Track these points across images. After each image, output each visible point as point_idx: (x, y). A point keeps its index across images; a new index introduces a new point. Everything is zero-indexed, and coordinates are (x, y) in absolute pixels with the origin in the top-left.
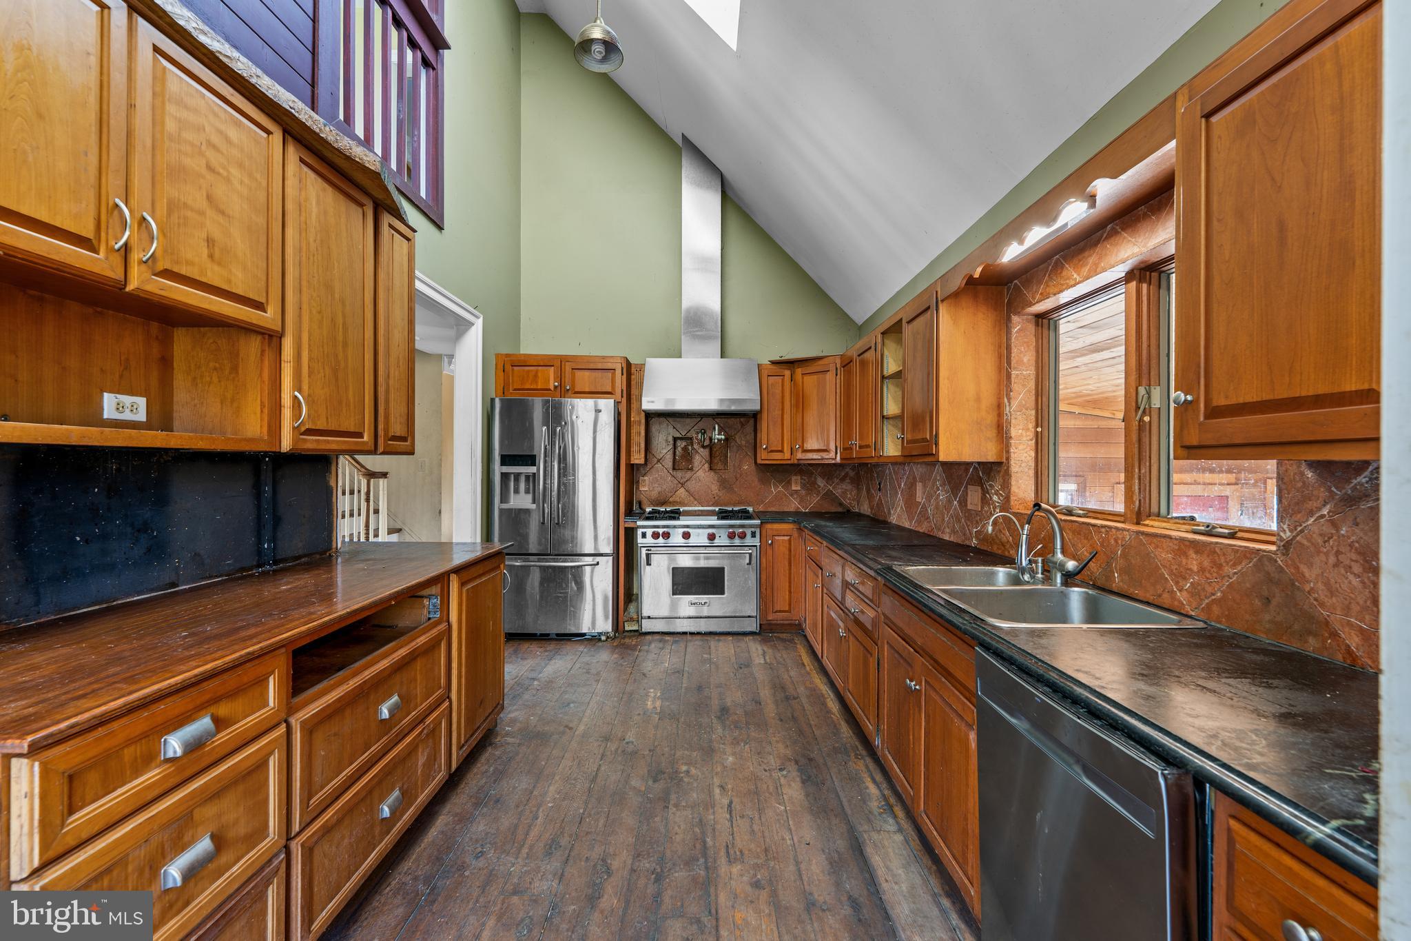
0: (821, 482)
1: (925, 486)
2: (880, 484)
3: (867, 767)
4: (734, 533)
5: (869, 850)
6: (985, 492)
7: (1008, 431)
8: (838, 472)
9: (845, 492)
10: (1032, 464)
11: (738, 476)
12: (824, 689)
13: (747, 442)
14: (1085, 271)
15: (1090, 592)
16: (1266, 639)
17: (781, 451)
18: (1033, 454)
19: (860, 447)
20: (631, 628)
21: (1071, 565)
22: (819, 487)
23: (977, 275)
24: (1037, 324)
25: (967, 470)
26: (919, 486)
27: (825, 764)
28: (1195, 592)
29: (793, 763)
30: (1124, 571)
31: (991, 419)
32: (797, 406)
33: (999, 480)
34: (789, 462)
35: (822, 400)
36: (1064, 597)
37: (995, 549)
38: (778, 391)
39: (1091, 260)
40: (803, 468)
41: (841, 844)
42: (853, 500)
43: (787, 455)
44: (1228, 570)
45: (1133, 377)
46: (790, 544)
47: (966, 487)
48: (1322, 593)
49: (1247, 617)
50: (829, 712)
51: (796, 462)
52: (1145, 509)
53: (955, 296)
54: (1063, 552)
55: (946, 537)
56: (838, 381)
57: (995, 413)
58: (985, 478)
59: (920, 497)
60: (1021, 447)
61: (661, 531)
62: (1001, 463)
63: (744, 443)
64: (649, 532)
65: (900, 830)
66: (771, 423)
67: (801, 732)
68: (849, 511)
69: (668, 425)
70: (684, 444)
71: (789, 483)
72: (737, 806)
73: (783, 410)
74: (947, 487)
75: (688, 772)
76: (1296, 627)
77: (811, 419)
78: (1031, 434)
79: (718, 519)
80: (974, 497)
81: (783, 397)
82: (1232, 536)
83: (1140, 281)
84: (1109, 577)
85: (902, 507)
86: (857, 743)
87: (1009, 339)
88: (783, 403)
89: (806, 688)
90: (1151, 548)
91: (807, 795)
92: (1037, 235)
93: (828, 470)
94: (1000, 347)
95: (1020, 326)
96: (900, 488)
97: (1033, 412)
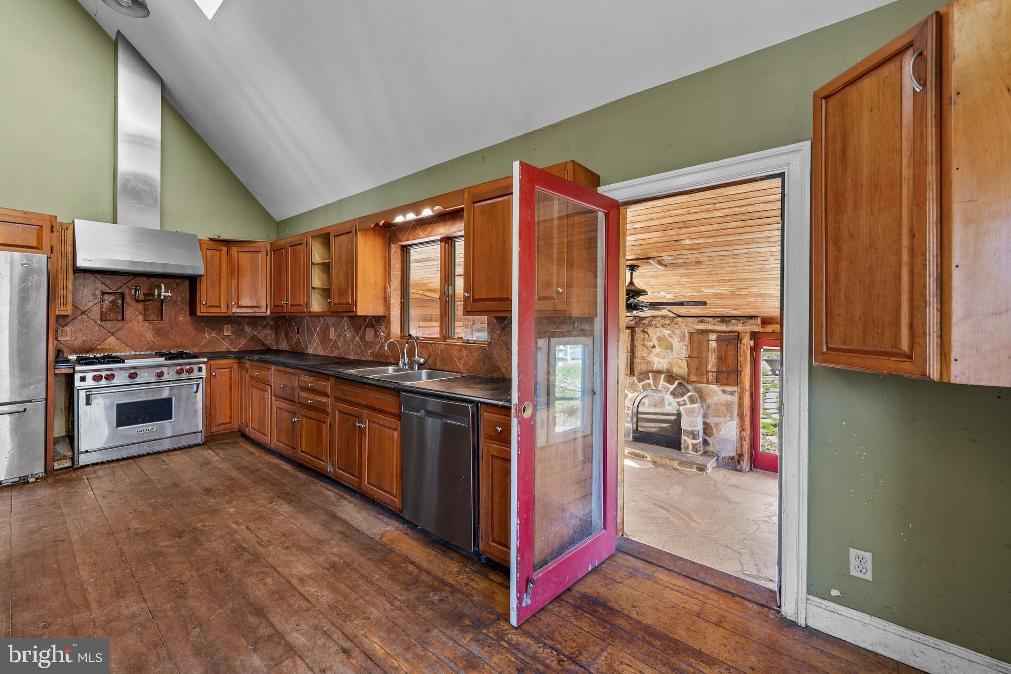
0: (248, 329)
1: (336, 330)
2: (298, 329)
3: (322, 486)
4: (182, 369)
5: (339, 514)
6: (376, 331)
7: (389, 301)
8: (261, 322)
9: (267, 336)
10: (400, 317)
11: (174, 325)
12: (276, 461)
13: (183, 298)
14: (426, 233)
15: (429, 371)
16: (484, 376)
17: (219, 307)
18: (400, 312)
19: (291, 306)
20: (61, 466)
21: (422, 360)
22: (246, 332)
23: (381, 224)
24: (402, 250)
25: (365, 320)
26: (332, 330)
27: (297, 492)
28: (465, 364)
29: (277, 498)
30: (442, 360)
31: (381, 294)
32: (232, 274)
33: (384, 325)
34: (225, 315)
35: (255, 272)
36: (420, 374)
37: (382, 360)
38: (216, 261)
39: (428, 230)
40: (233, 319)
41: (324, 517)
42: (273, 341)
43: (224, 310)
44: (475, 354)
45: (443, 282)
46: (231, 374)
47: (365, 329)
48: (497, 358)
49: (480, 369)
50: (285, 470)
51: (231, 314)
52: (447, 335)
53: (365, 230)
54: (418, 356)
55: (352, 358)
56: (268, 260)
57: (383, 291)
58: (376, 324)
59: (332, 335)
60: (395, 309)
61: (104, 374)
62: (386, 316)
63: (179, 299)
64: (90, 376)
65: (350, 502)
66: (209, 285)
67: (273, 484)
68: (269, 348)
69: (95, 281)
70: (112, 298)
71: (221, 330)
72: (251, 525)
73: (220, 275)
74: (352, 329)
75: (204, 525)
76: (492, 370)
77: (246, 283)
78: (399, 302)
79: (166, 359)
80: (369, 335)
81: (220, 266)
82: (474, 343)
83: (446, 243)
84: (435, 364)
85: (317, 343)
86: (311, 479)
87: (389, 255)
88: (220, 270)
89: (263, 464)
90: (450, 350)
91: (295, 507)
92: (411, 216)
93: (254, 321)
94: (385, 258)
95: (395, 250)
96: (315, 331)
97: (400, 292)
